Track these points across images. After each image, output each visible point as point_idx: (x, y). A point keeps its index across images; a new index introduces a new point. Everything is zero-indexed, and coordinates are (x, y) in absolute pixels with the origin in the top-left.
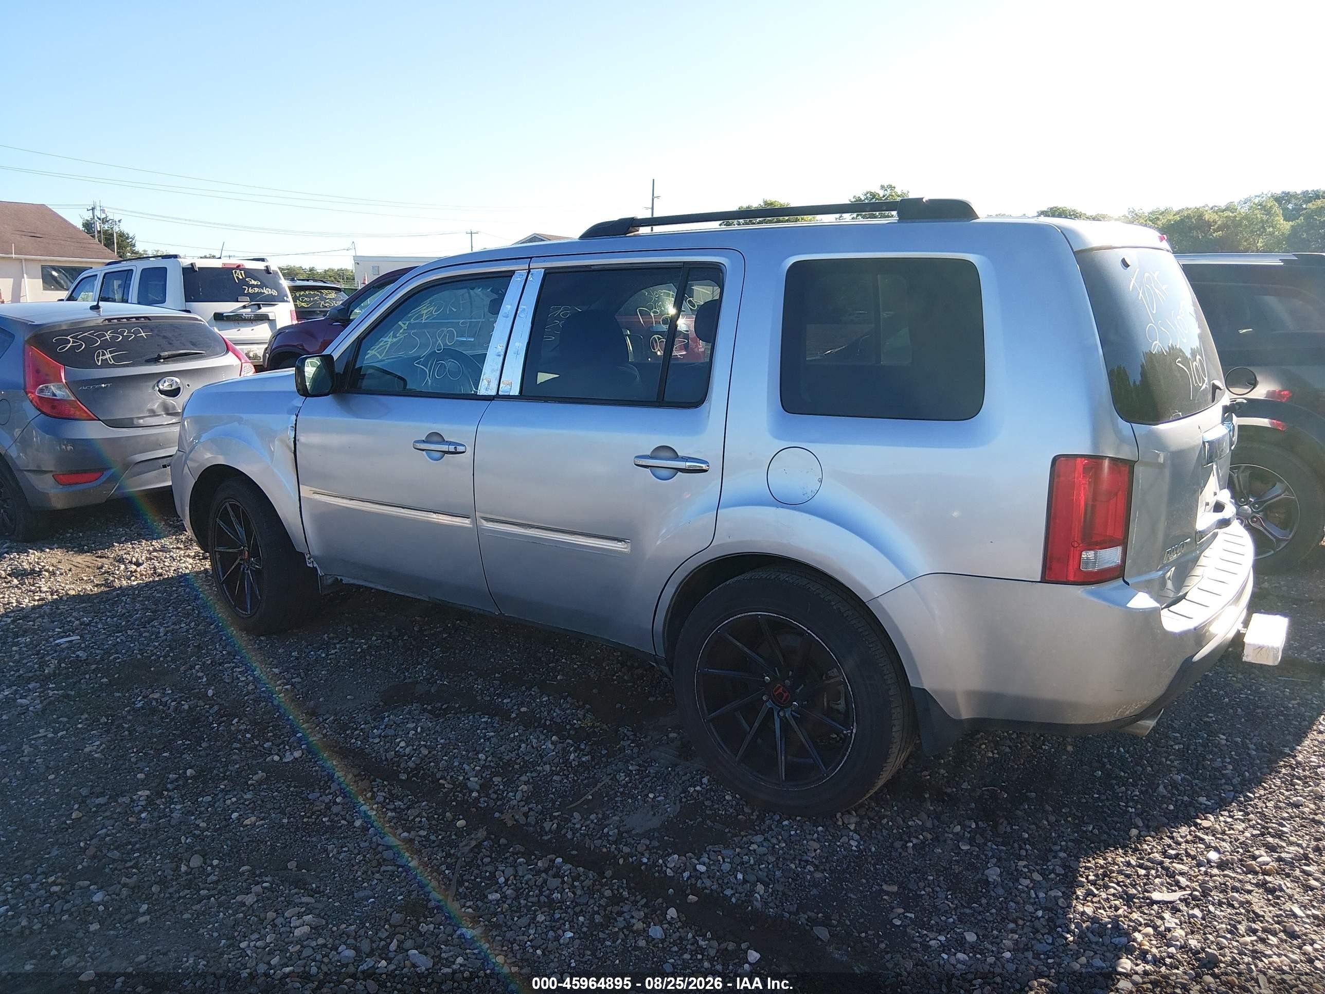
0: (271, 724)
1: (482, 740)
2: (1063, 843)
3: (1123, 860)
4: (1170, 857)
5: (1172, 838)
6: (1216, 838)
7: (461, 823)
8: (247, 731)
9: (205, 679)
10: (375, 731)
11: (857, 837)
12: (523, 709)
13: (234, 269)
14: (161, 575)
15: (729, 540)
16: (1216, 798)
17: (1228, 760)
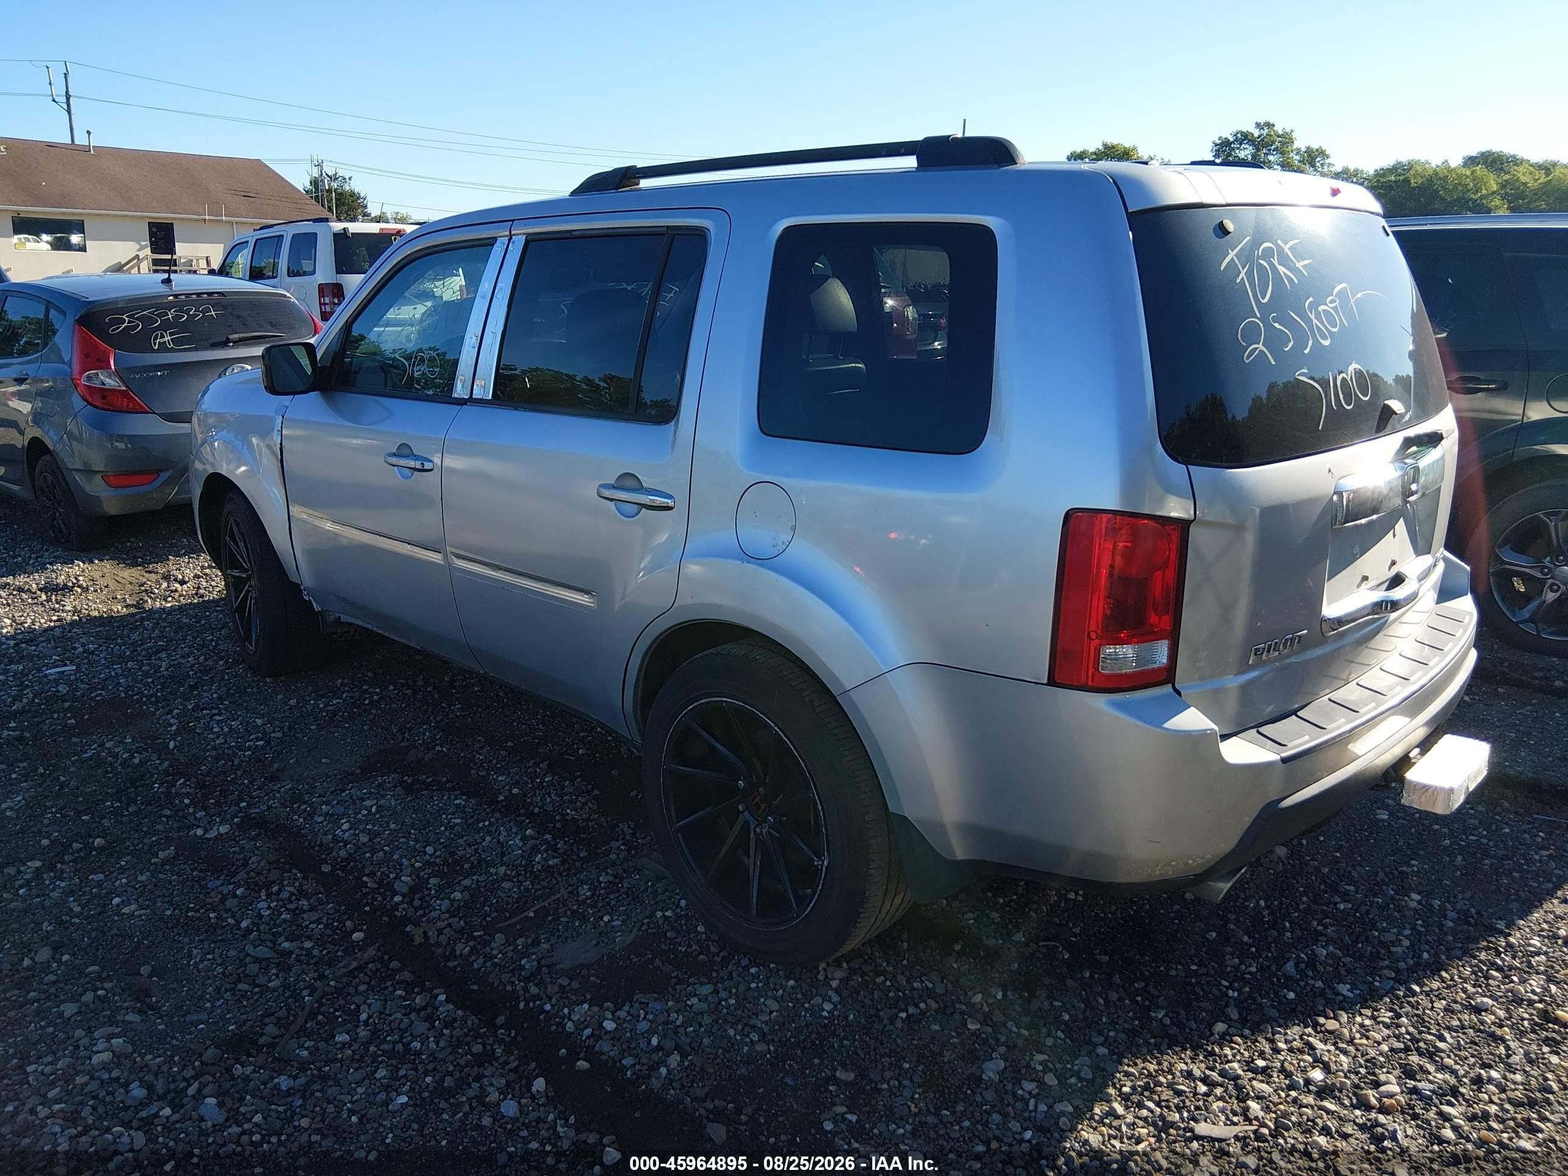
0: (218, 789)
1: (443, 828)
2: (1112, 1034)
3: (1184, 1067)
4: (1255, 1071)
5: (1272, 1041)
6: (1337, 1048)
7: (357, 936)
8: (187, 795)
9: (174, 728)
10: (324, 807)
11: (835, 998)
12: (515, 791)
13: (393, 235)
14: (202, 596)
15: (692, 602)
16: (1365, 987)
17: (1407, 932)
